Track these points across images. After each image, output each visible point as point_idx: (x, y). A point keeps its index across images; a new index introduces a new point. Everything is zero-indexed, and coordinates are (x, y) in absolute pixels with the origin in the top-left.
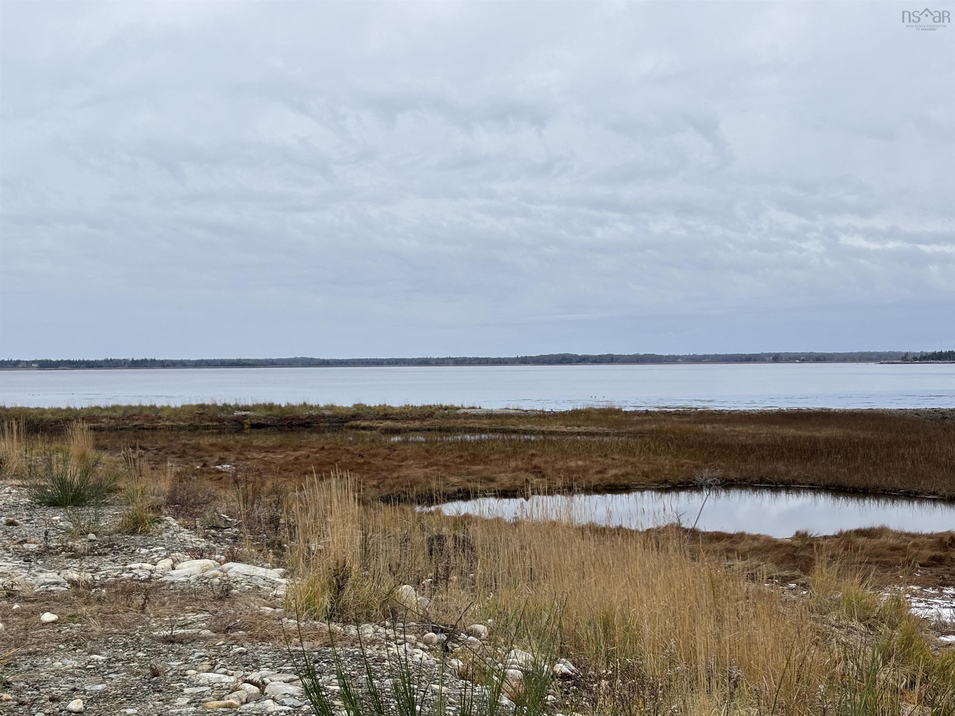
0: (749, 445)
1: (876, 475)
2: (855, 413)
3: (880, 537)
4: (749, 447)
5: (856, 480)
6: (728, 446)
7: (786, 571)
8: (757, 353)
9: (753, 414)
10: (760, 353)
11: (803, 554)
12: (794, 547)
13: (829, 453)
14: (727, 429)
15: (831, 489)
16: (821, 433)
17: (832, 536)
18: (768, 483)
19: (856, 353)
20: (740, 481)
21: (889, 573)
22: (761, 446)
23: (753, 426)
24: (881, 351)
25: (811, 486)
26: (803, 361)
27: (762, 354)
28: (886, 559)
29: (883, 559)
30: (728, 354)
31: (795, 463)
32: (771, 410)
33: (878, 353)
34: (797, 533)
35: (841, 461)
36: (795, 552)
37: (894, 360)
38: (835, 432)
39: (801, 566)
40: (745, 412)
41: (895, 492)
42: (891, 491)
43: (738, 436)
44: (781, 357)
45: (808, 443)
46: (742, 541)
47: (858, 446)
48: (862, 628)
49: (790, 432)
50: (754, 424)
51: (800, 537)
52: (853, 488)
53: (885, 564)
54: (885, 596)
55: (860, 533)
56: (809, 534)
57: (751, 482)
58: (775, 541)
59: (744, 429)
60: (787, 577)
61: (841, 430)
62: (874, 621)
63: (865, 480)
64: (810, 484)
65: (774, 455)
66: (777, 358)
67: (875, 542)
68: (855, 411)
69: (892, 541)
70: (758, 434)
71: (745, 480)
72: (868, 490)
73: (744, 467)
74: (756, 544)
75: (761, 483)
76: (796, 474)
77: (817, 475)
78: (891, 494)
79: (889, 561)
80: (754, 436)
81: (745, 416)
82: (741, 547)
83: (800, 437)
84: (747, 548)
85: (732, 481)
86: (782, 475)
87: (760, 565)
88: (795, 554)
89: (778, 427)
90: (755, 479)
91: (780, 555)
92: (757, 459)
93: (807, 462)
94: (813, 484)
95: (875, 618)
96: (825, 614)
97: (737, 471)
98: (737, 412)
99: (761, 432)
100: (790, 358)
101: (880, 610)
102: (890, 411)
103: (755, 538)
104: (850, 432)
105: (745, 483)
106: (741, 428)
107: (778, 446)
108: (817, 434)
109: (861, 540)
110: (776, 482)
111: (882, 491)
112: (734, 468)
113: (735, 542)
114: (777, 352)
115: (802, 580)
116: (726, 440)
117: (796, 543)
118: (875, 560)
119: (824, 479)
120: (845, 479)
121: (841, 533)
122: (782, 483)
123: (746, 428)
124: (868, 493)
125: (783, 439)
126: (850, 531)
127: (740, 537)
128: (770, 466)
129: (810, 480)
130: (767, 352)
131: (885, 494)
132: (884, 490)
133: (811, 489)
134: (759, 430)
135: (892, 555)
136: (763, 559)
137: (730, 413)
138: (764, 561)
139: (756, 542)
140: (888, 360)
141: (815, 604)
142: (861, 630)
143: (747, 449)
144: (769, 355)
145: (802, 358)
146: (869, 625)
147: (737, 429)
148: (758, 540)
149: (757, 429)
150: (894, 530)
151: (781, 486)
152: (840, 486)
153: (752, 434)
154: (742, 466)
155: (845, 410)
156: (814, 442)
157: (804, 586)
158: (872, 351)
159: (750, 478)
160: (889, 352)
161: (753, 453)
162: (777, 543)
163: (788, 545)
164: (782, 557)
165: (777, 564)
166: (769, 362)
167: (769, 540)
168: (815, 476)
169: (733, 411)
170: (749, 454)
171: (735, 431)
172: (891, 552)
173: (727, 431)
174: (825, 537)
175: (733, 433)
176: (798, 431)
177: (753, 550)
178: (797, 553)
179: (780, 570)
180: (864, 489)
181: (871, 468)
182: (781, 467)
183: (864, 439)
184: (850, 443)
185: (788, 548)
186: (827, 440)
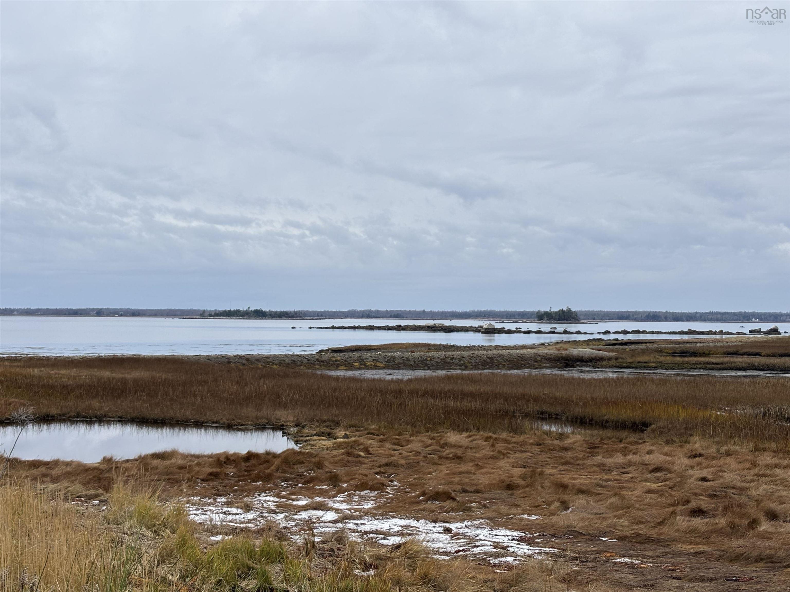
0: (70, 385)
1: (172, 408)
2: (160, 359)
3: (171, 459)
4: (70, 388)
5: (156, 413)
6: (52, 387)
7: (91, 491)
8: (83, 308)
9: (75, 360)
10: (85, 308)
11: (108, 475)
12: (100, 470)
13: (136, 392)
14: (52, 372)
15: (135, 421)
16: (131, 375)
17: (132, 460)
18: (83, 417)
19: (164, 310)
20: (60, 416)
21: (175, 488)
22: (80, 386)
23: (75, 369)
24: (184, 308)
25: (119, 419)
26: (121, 315)
27: (87, 309)
28: (175, 477)
29: (172, 477)
30: (58, 308)
31: (108, 400)
32: (92, 356)
33: (182, 310)
34: (104, 458)
35: (145, 398)
36: (100, 474)
37: (194, 316)
38: (143, 373)
39: (104, 485)
40: (69, 358)
41: (187, 421)
42: (183, 421)
43: (61, 378)
44: (104, 312)
45: (119, 383)
46: (57, 467)
47: (160, 385)
48: (149, 533)
49: (106, 374)
50: (76, 368)
51: (106, 461)
52: (153, 419)
53: (173, 480)
54: (170, 506)
55: (156, 456)
56: (114, 459)
57: (69, 417)
58: (85, 465)
59: (68, 372)
60: (91, 495)
61: (148, 372)
62: (159, 528)
63: (164, 413)
64: (119, 417)
65: (90, 394)
66: (99, 313)
67: (167, 463)
68: (160, 357)
69: (180, 462)
70: (78, 376)
71: (64, 415)
72: (165, 421)
73: (64, 404)
74: (69, 469)
75: (78, 417)
76: (107, 409)
77: (124, 409)
78: (183, 424)
79: (177, 478)
80: (75, 378)
81: (69, 361)
82: (55, 472)
83: (113, 378)
84: (59, 472)
85: (54, 416)
86: (96, 410)
87: (69, 487)
88: (101, 476)
89: (96, 370)
90: (73, 414)
91: (88, 478)
92: (75, 398)
93: (117, 399)
94: (121, 418)
95: (160, 525)
96: (121, 524)
97: (58, 408)
98: (62, 358)
99: (82, 374)
100: (111, 313)
101: (164, 518)
102: (188, 357)
103: (68, 464)
104: (155, 374)
105: (64, 418)
106: (65, 371)
107: (95, 386)
108: (127, 376)
109: (156, 462)
110: (90, 416)
111: (177, 421)
112: (55, 405)
113: (51, 468)
114: (100, 307)
115: (104, 497)
116: (51, 382)
117: (102, 467)
118: (164, 477)
119: (131, 413)
120: (147, 412)
121: (140, 457)
122: (95, 417)
123: (69, 371)
124: (165, 423)
125: (99, 380)
126: (147, 455)
127: (55, 464)
128: (86, 403)
129: (119, 414)
130: (92, 307)
131: (179, 424)
132: (178, 421)
133: (119, 421)
134: (79, 373)
135: (180, 473)
136: (73, 482)
137: (56, 358)
138: (73, 483)
139: (68, 467)
140: (189, 316)
141: (112, 516)
142: (148, 536)
143: (67, 389)
144: (93, 310)
145: (121, 313)
146: (155, 531)
147: (61, 372)
148: (70, 465)
149: (78, 372)
150: (182, 452)
151: (95, 419)
152: (143, 418)
153: (74, 376)
154: (62, 403)
155: (152, 356)
156: (124, 382)
157: (105, 502)
158: (177, 309)
159: (68, 413)
160: (191, 309)
161: (73, 392)
162: (86, 468)
163: (95, 469)
164: (89, 479)
165: (84, 485)
166: (93, 316)
167: (79, 465)
168: (123, 411)
169: (59, 357)
170: (69, 394)
171: (58, 374)
172: (179, 471)
173: (52, 374)
174: (127, 461)
175: (57, 376)
176: (113, 373)
177: (64, 474)
178: (103, 474)
179: (87, 490)
180: (162, 420)
181: (168, 403)
182: (96, 404)
183: (165, 379)
184: (154, 383)
185: (95, 471)
186: (135, 381)
